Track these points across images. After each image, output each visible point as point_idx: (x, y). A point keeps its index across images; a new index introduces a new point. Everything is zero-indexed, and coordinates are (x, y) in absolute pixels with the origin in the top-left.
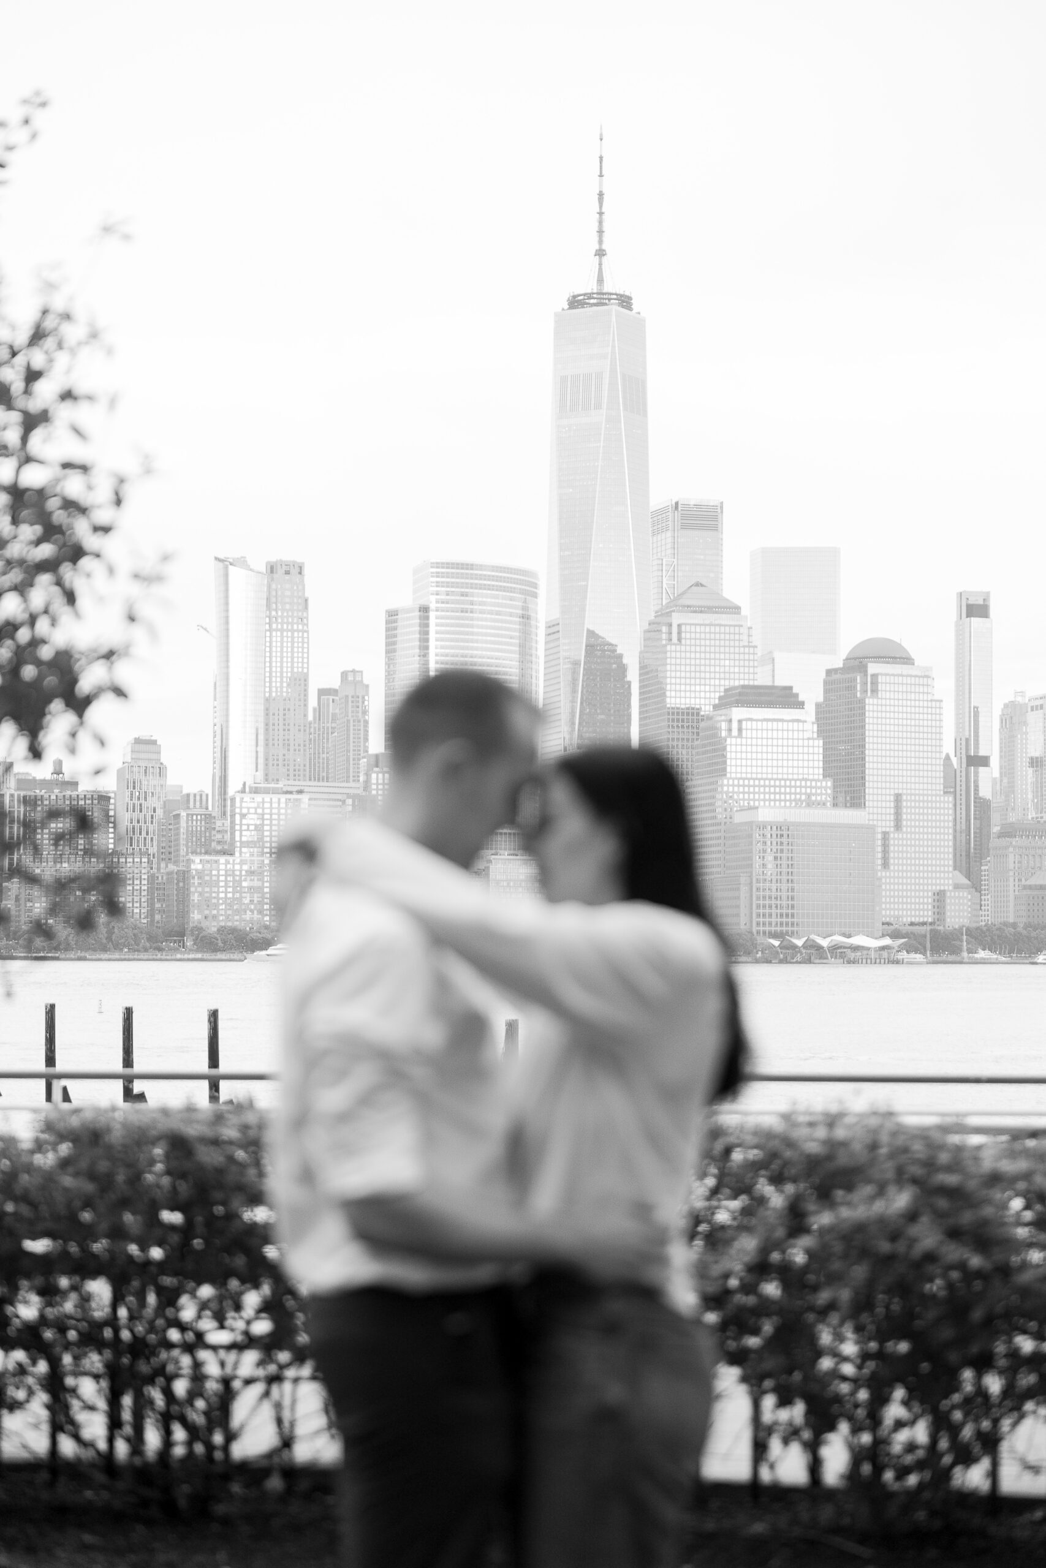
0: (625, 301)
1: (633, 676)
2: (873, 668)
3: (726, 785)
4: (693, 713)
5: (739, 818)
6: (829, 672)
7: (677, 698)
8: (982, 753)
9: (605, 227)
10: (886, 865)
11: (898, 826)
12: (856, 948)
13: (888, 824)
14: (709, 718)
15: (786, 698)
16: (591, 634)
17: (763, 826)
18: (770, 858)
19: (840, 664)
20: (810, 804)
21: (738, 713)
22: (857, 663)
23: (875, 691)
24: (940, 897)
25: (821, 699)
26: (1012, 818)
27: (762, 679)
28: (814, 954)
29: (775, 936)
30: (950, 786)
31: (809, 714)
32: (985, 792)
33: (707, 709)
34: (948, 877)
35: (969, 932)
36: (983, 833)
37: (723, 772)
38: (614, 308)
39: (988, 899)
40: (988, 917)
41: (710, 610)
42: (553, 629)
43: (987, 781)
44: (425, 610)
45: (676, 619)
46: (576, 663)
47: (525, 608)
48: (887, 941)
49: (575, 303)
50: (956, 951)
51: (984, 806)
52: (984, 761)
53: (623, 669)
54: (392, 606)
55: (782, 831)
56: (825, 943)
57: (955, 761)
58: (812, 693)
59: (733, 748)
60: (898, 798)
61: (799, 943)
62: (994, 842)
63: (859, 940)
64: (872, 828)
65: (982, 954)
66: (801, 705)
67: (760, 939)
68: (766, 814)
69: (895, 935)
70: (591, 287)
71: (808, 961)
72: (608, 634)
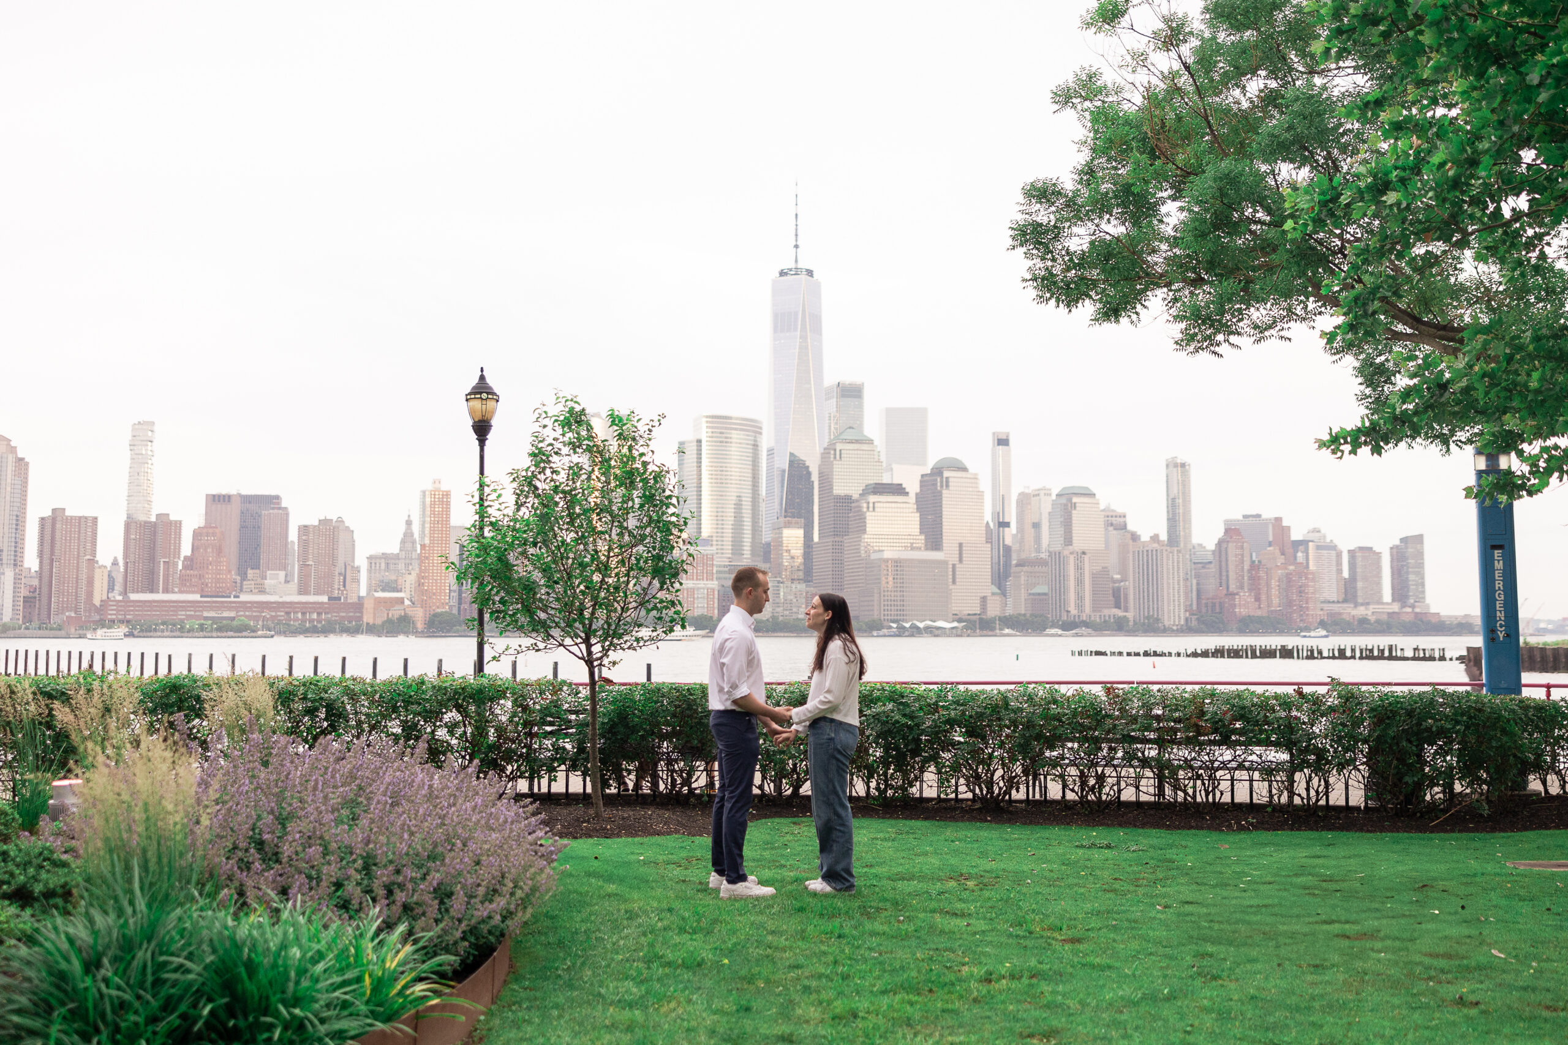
0: (810, 273)
1: (815, 478)
2: (946, 474)
3: (867, 538)
4: (848, 499)
5: (873, 556)
6: (923, 476)
7: (839, 490)
8: (1006, 520)
9: (799, 233)
10: (954, 582)
11: (961, 560)
12: (938, 628)
13: (956, 560)
14: (857, 501)
15: (898, 490)
16: (792, 454)
17: (886, 561)
18: (890, 579)
19: (929, 472)
20: (913, 549)
21: (872, 498)
22: (937, 471)
23: (947, 486)
24: (984, 599)
25: (918, 490)
26: (1023, 556)
27: (886, 479)
28: (915, 632)
29: (893, 622)
30: (989, 540)
31: (912, 498)
32: (1008, 541)
33: (856, 496)
34: (990, 589)
35: (1000, 619)
36: (1007, 564)
37: (864, 531)
38: (803, 277)
39: (1010, 601)
40: (1009, 611)
41: (857, 442)
42: (771, 452)
43: (1009, 535)
44: (699, 441)
45: (839, 447)
46: (784, 471)
47: (755, 441)
48: (955, 624)
49: (782, 273)
50: (993, 629)
51: (1008, 549)
52: (1007, 525)
53: (809, 474)
54: (682, 440)
55: (897, 563)
56: (921, 625)
57: (991, 525)
58: (913, 487)
59: (870, 517)
60: (961, 545)
61: (907, 625)
62: (1013, 569)
63: (940, 624)
64: (945, 563)
65: (1007, 631)
66: (907, 494)
67: (886, 623)
68: (887, 555)
69: (960, 621)
70: (792, 265)
71: (912, 635)
72: (801, 455)
